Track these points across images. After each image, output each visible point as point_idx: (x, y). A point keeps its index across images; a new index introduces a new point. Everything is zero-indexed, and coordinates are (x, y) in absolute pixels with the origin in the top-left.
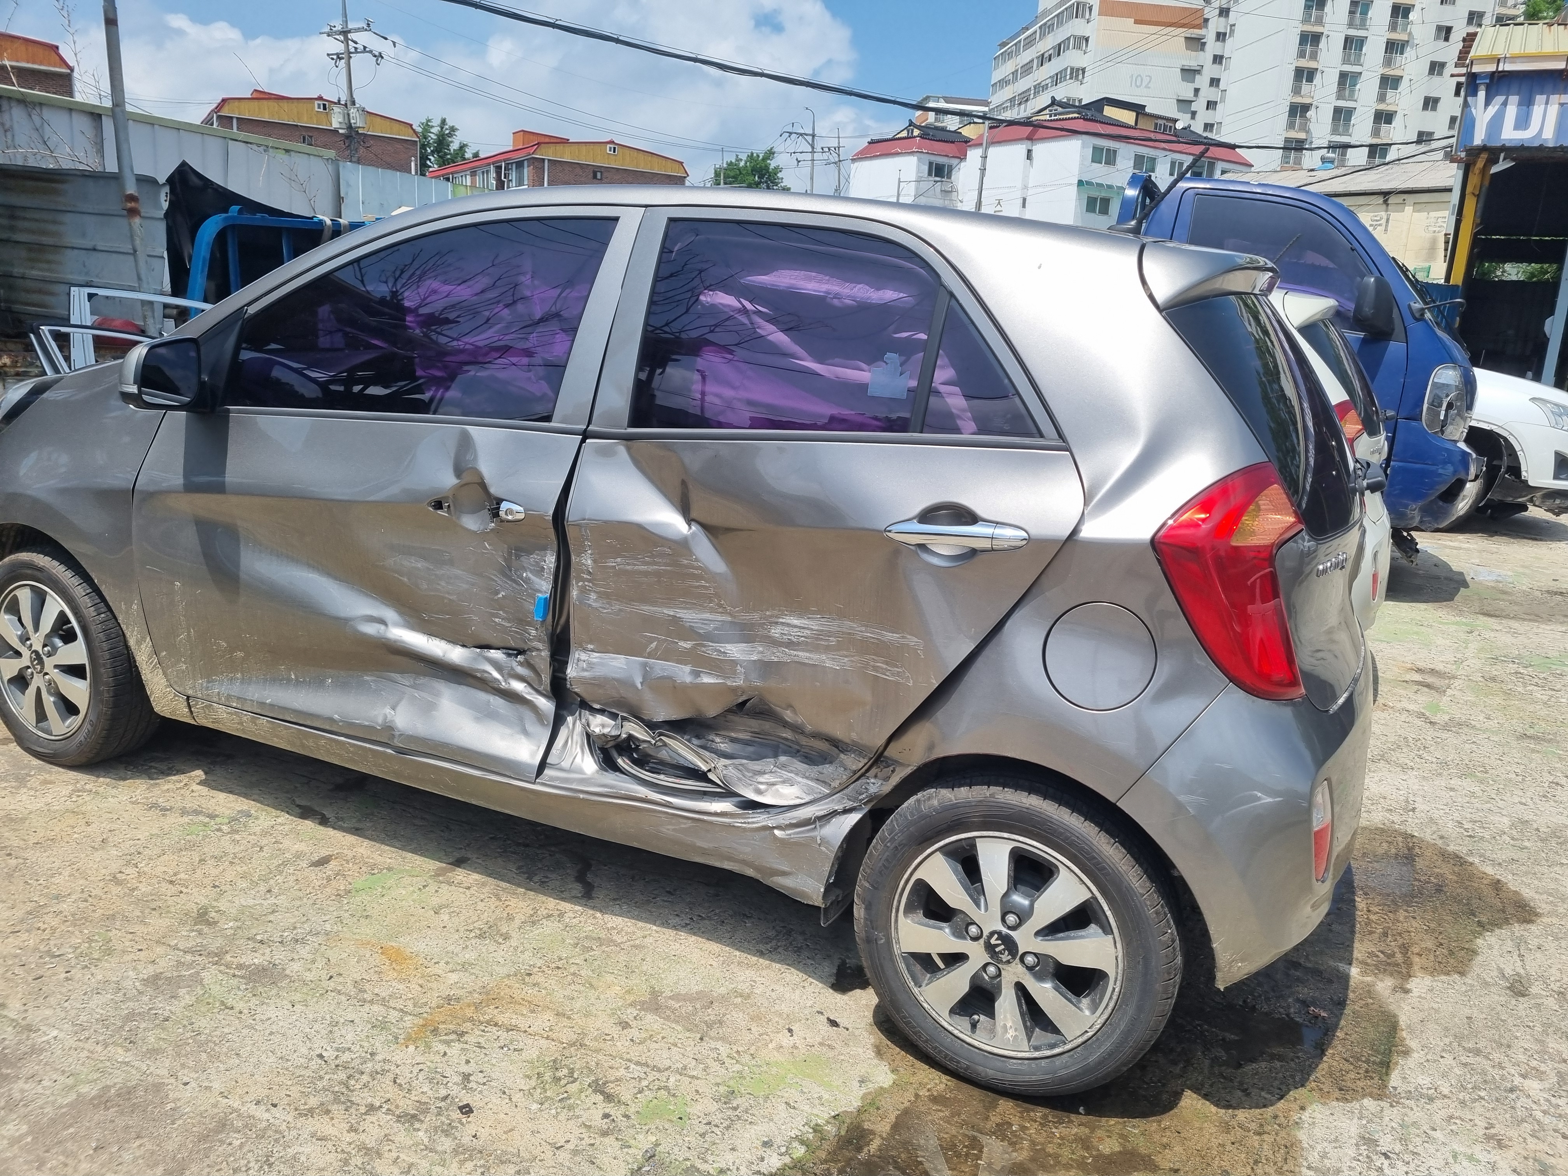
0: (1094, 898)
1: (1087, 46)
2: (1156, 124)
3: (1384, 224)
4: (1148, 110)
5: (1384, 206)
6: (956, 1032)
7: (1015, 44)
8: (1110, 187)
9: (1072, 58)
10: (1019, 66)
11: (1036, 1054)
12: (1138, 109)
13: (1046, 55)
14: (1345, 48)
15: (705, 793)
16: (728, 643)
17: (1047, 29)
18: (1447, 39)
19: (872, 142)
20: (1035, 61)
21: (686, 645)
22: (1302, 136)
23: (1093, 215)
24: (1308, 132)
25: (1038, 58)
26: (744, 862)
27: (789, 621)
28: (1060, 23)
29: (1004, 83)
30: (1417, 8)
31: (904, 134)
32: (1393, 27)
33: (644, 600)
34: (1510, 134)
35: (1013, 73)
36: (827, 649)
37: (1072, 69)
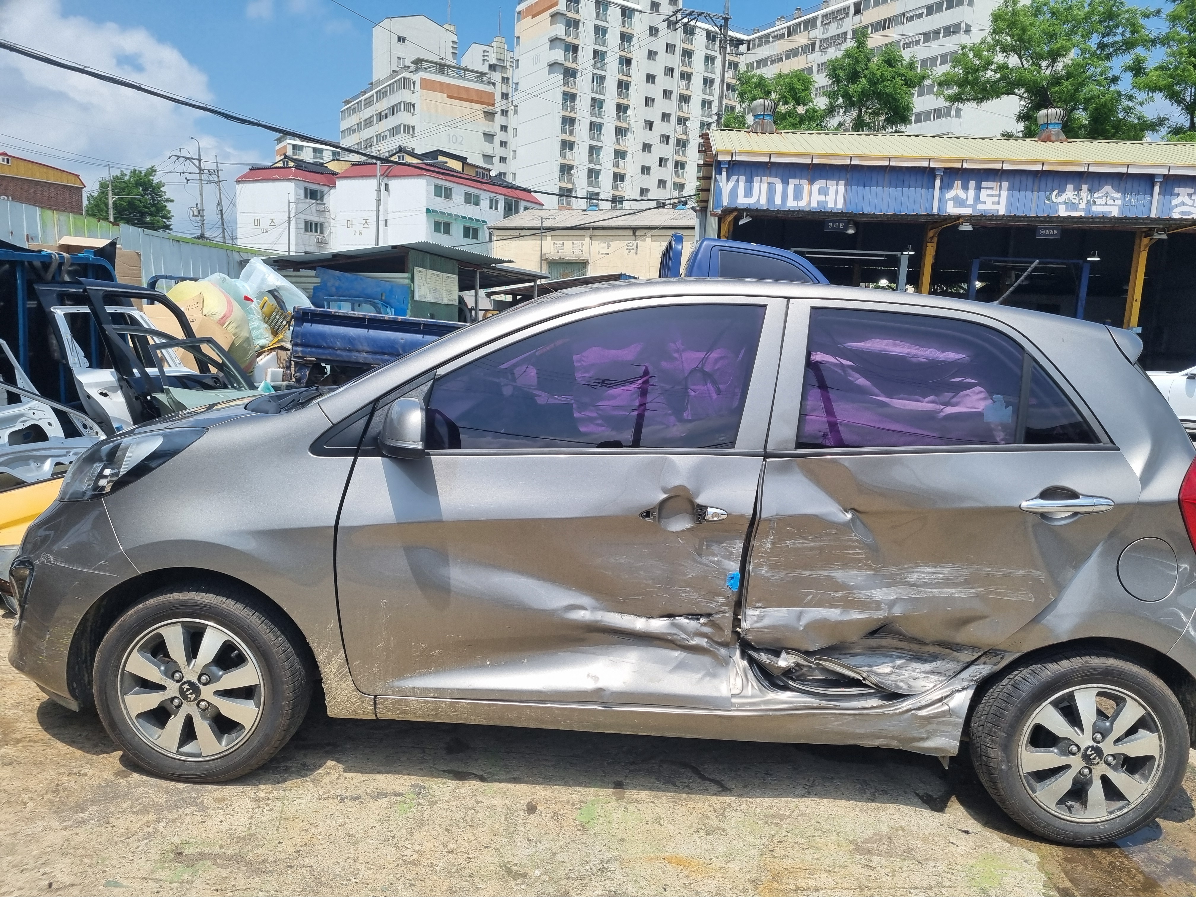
0: (1148, 713)
1: (414, 110)
2: (477, 172)
3: (635, 249)
4: (469, 161)
5: (634, 237)
6: (1061, 816)
7: (357, 103)
8: (450, 215)
9: (403, 118)
10: (363, 119)
11: (1112, 816)
12: (463, 160)
13: (383, 113)
14: (590, 129)
15: (863, 695)
16: (873, 589)
17: (381, 94)
18: (651, 129)
19: (253, 169)
20: (375, 117)
21: (839, 594)
22: (570, 186)
23: (439, 234)
24: (573, 184)
25: (377, 115)
26: (892, 738)
27: (923, 570)
28: (392, 91)
29: (350, 131)
30: (632, 107)
31: (280, 164)
32: (618, 119)
33: (805, 567)
34: (742, 201)
35: (358, 124)
36: (956, 585)
37: (405, 126)
